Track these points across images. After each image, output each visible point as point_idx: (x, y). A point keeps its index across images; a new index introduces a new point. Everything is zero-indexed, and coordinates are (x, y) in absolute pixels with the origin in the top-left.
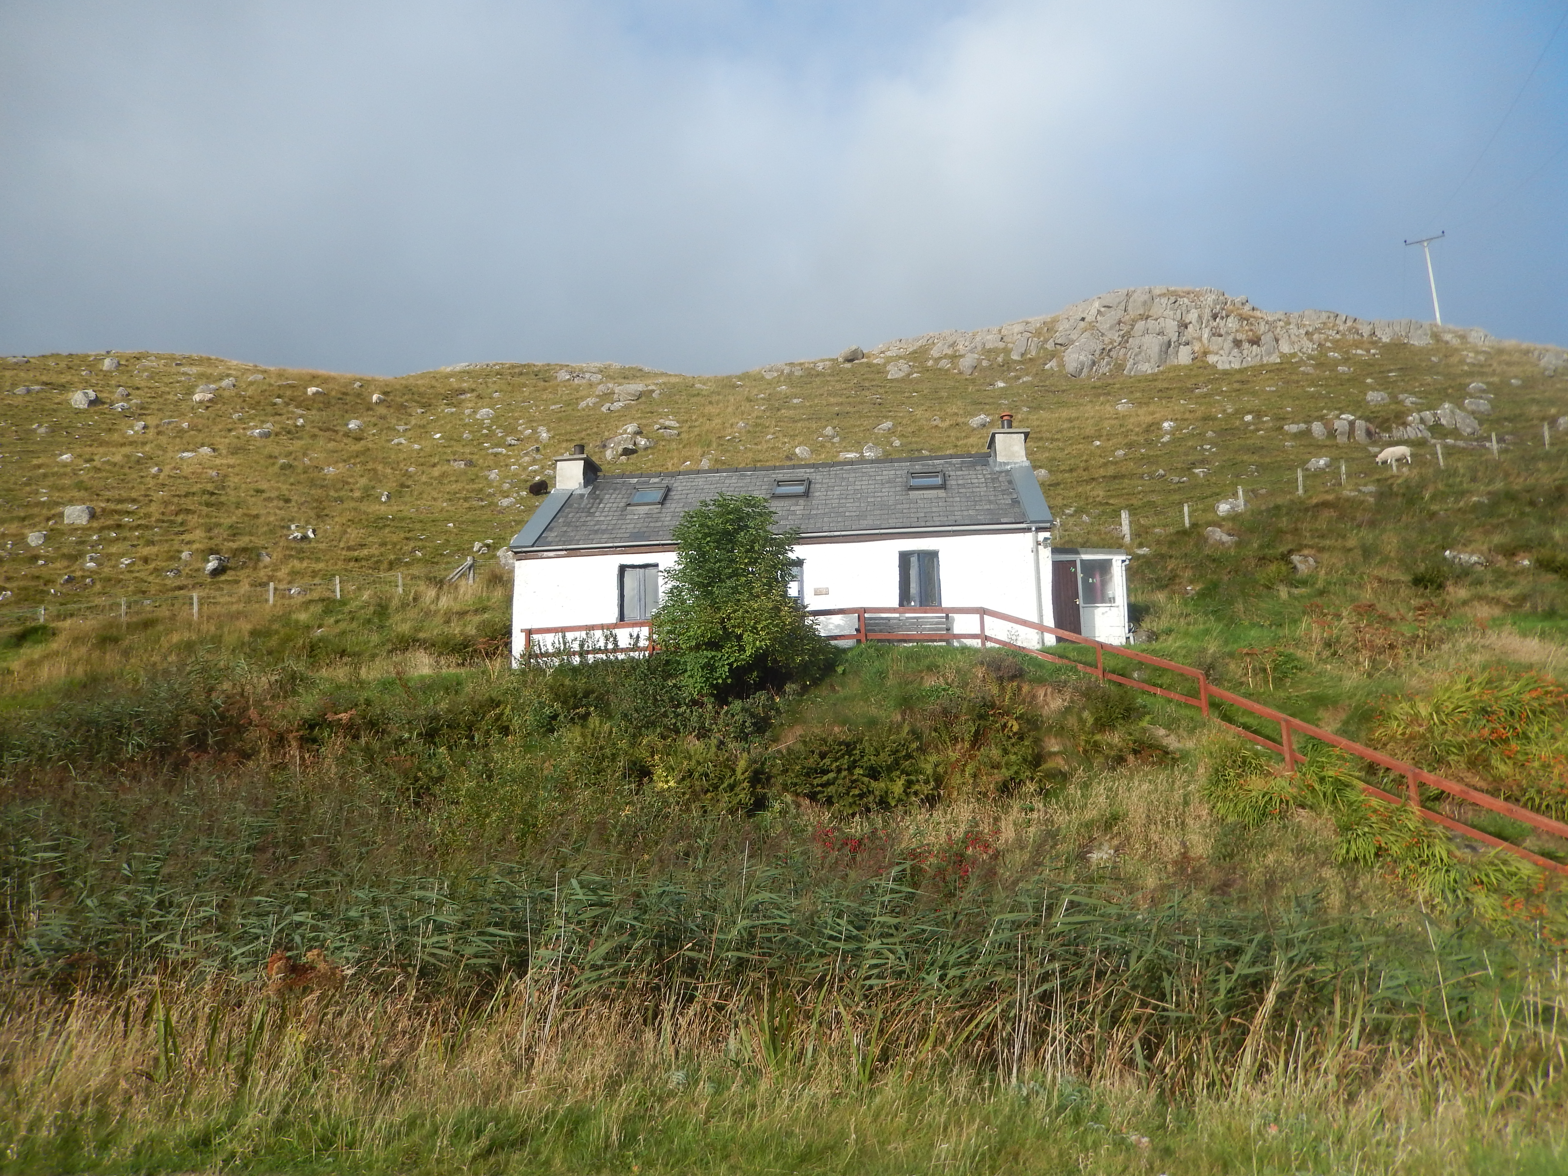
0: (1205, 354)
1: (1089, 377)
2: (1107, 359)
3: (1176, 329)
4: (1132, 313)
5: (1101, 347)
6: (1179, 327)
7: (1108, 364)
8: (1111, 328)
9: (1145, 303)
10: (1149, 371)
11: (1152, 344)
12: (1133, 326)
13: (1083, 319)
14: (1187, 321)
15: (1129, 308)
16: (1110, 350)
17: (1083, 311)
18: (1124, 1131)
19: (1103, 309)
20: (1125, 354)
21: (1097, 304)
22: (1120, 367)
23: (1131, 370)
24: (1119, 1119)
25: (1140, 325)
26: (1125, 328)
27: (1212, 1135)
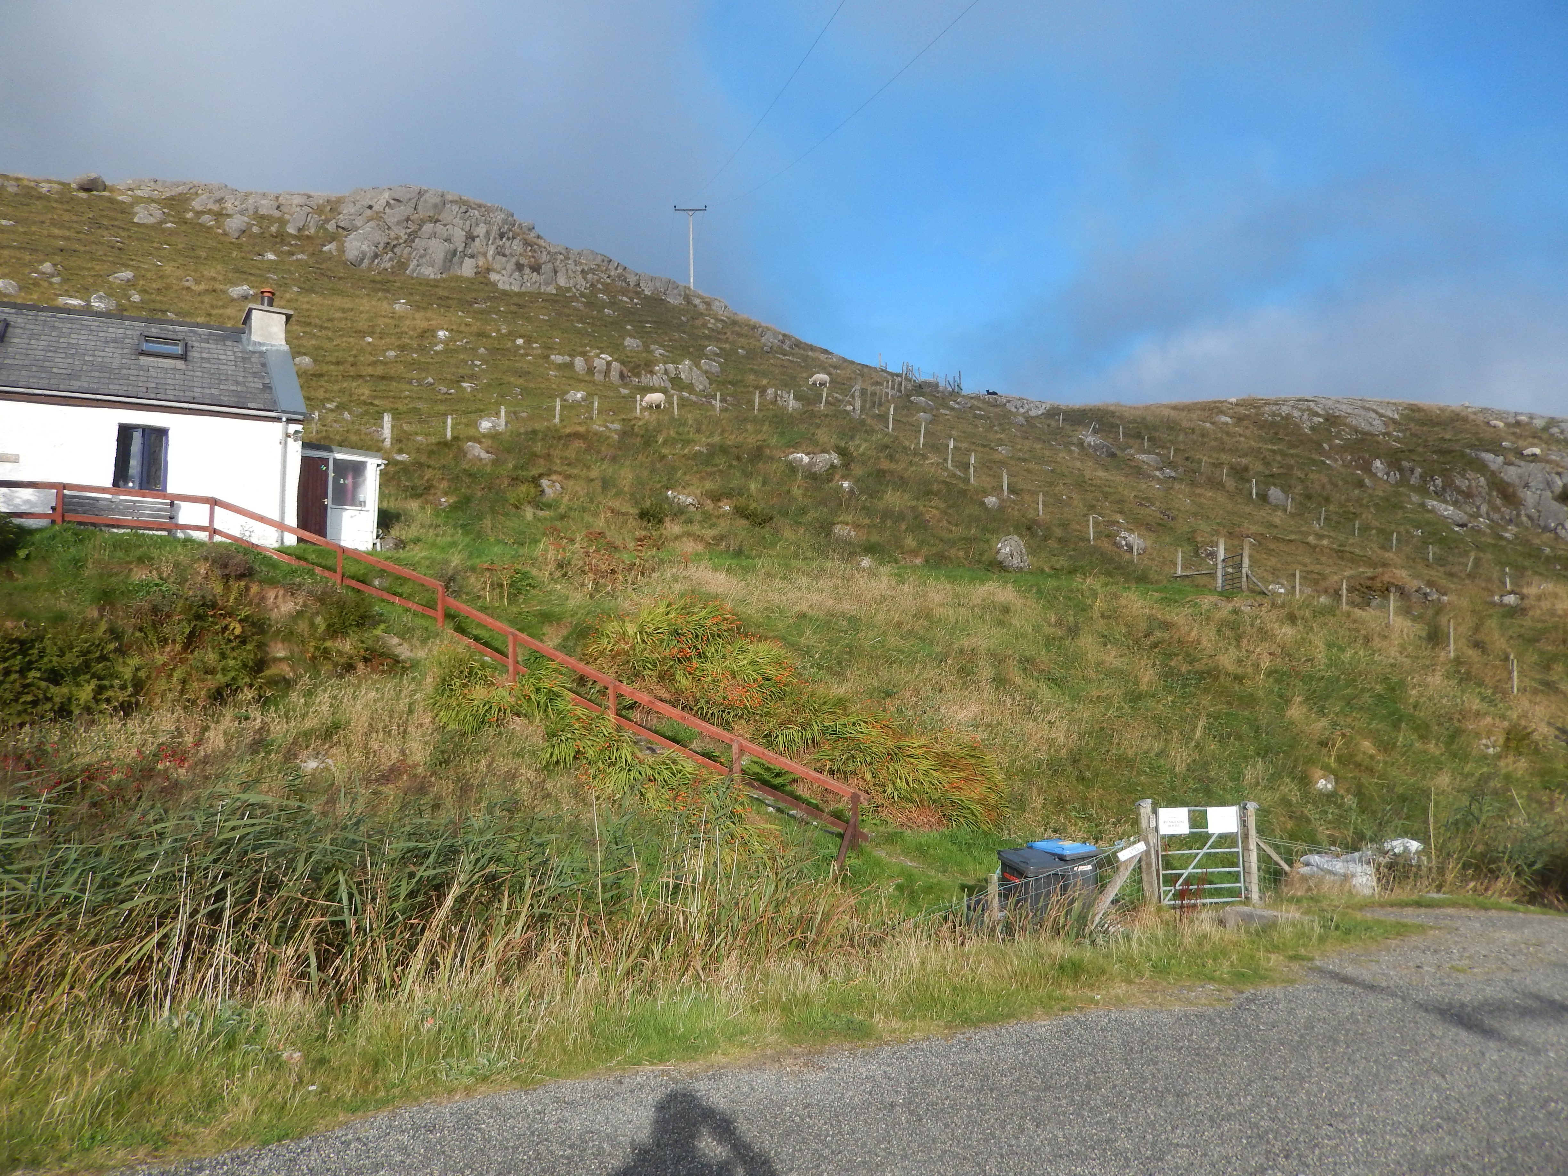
0: (489, 270)
1: (370, 269)
2: (390, 254)
3: (464, 239)
4: (422, 214)
5: (386, 240)
6: (467, 238)
7: (391, 259)
8: (398, 223)
9: (435, 206)
10: (432, 276)
11: (438, 249)
12: (421, 226)
13: (370, 207)
14: (475, 234)
15: (420, 208)
16: (395, 246)
17: (371, 199)
18: (281, 1047)
19: (392, 202)
20: (410, 254)
21: (386, 195)
22: (403, 265)
23: (413, 271)
24: (278, 1037)
25: (428, 227)
26: (413, 227)
27: (368, 1039)
